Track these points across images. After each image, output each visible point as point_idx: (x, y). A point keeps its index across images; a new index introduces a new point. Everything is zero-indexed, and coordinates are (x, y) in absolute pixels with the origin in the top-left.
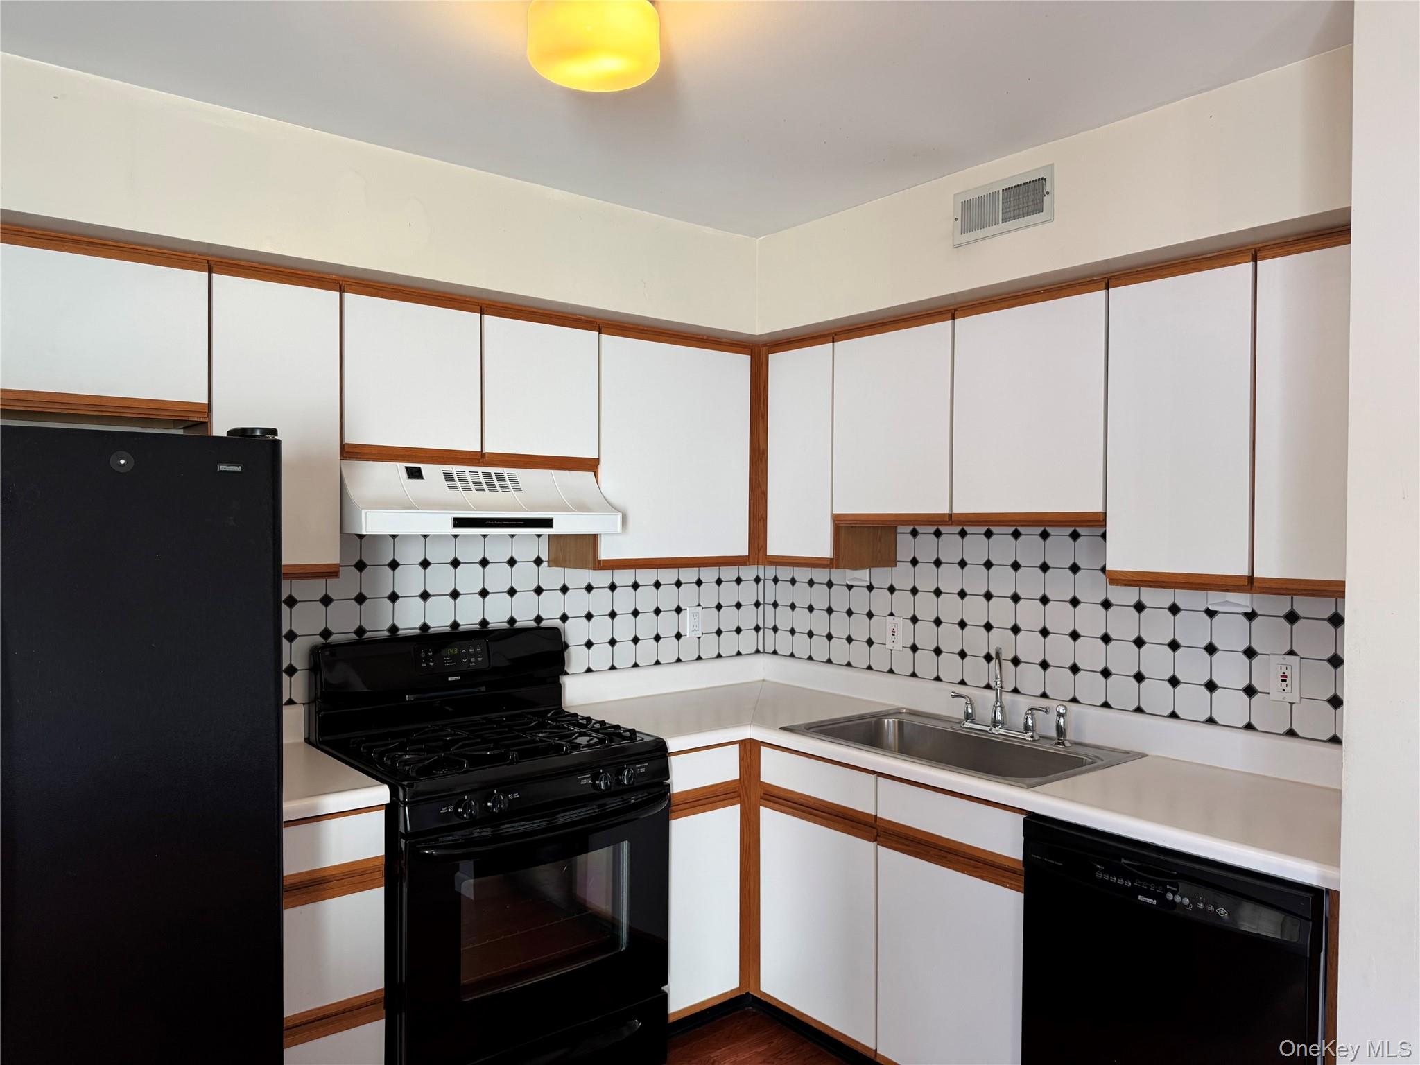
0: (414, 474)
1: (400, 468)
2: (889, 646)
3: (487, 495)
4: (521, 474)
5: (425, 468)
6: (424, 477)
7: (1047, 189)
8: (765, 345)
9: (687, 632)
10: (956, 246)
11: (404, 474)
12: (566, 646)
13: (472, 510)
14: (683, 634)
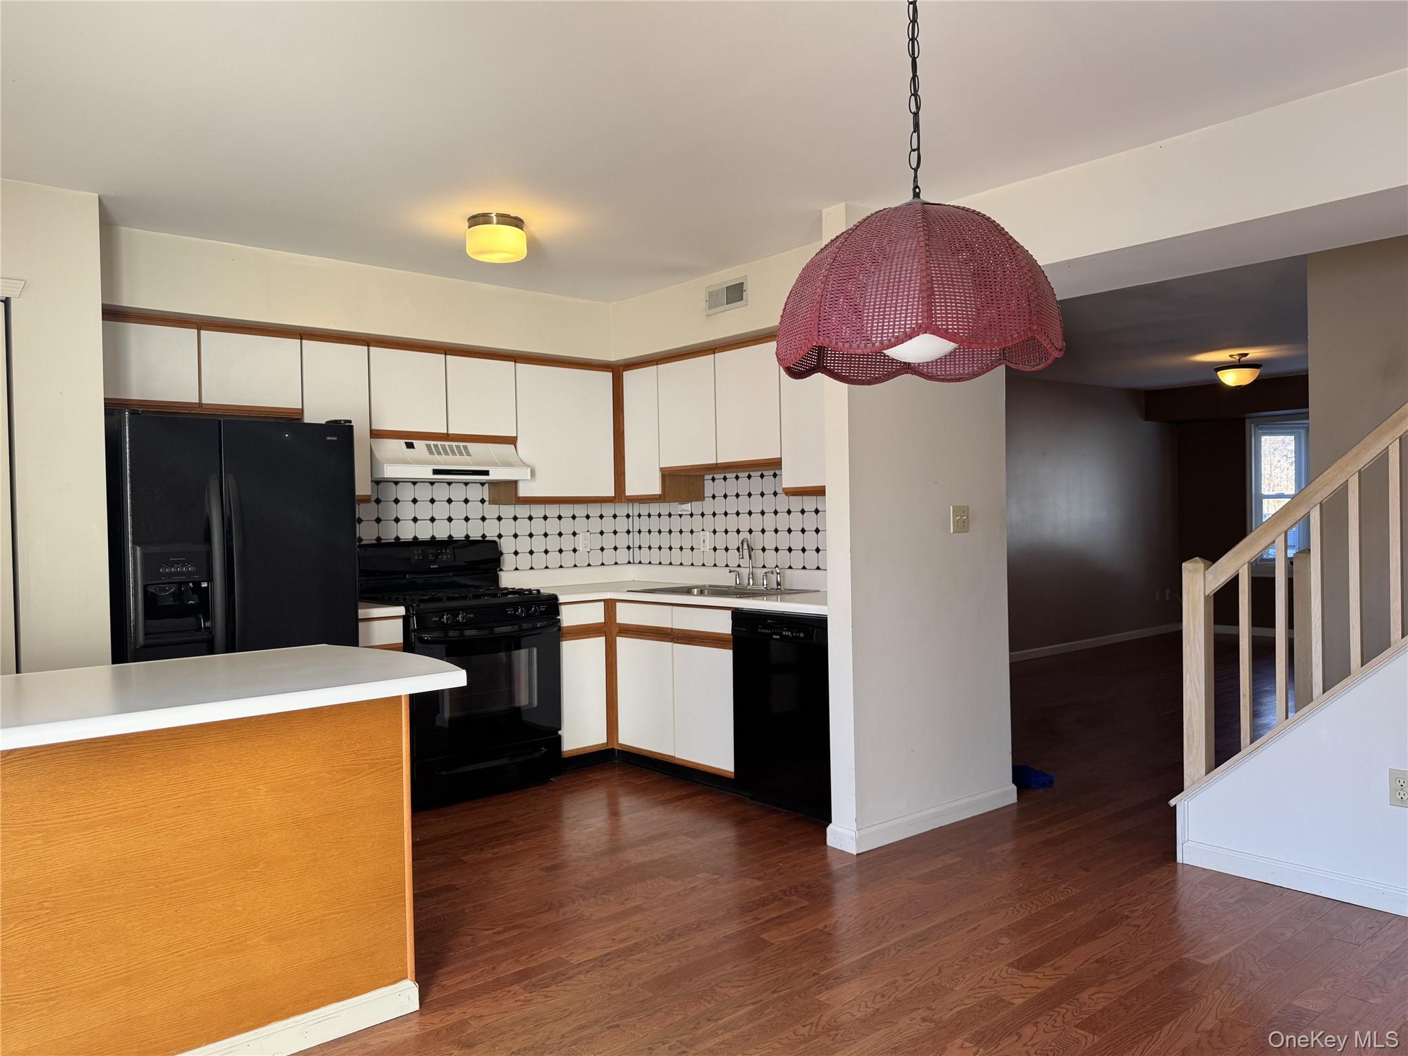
0: (410, 446)
1: (402, 442)
2: (702, 550)
3: (451, 458)
4: (470, 446)
5: (416, 443)
6: (415, 447)
7: (744, 289)
8: (621, 366)
9: (580, 548)
10: (708, 316)
11: (404, 446)
12: (502, 554)
13: (442, 465)
14: (577, 549)
